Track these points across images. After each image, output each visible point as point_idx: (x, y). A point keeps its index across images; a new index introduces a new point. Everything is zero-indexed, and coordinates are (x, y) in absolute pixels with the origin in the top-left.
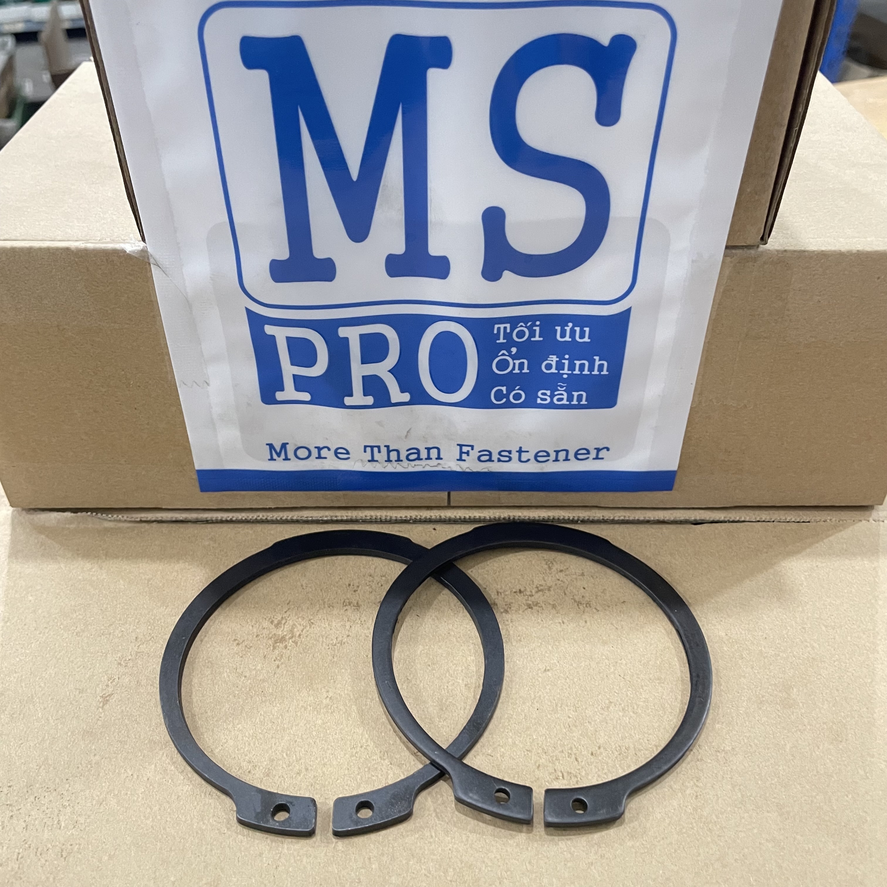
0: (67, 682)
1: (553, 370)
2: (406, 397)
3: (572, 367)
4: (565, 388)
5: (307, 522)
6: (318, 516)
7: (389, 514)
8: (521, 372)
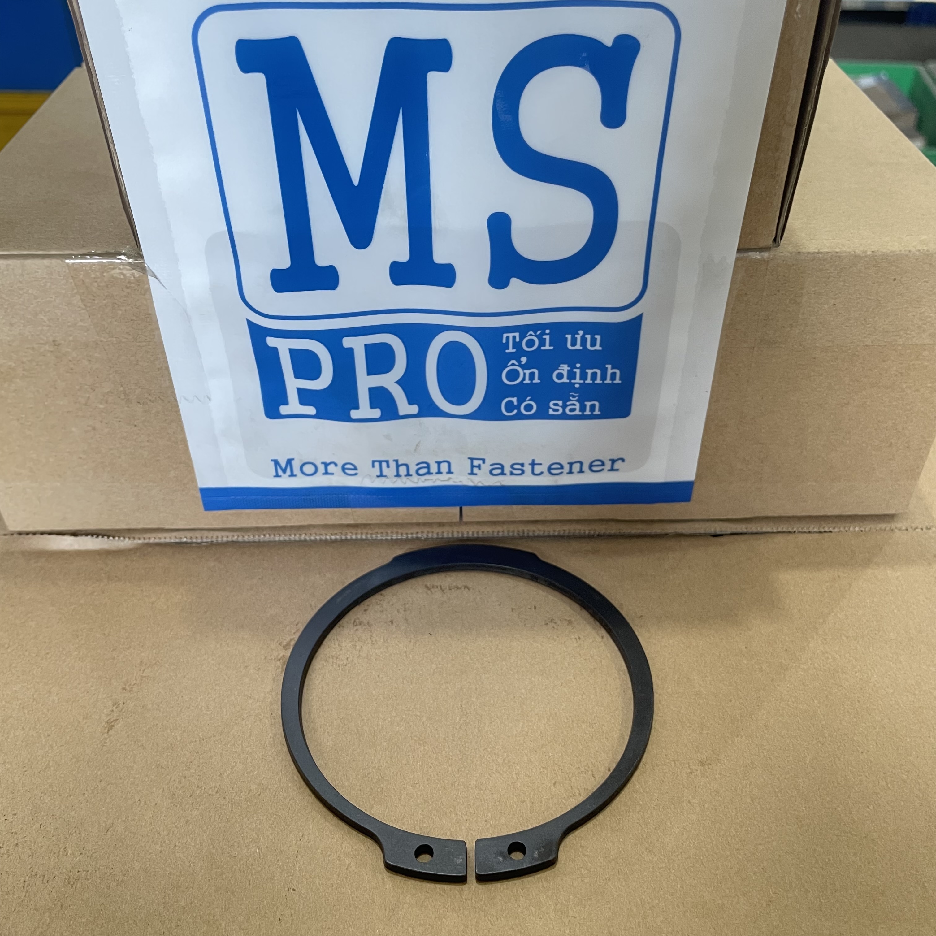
0: (70, 708)
1: (565, 380)
2: (414, 409)
3: (584, 376)
4: (577, 398)
5: (315, 541)
6: (326, 535)
7: (400, 531)
8: (532, 383)
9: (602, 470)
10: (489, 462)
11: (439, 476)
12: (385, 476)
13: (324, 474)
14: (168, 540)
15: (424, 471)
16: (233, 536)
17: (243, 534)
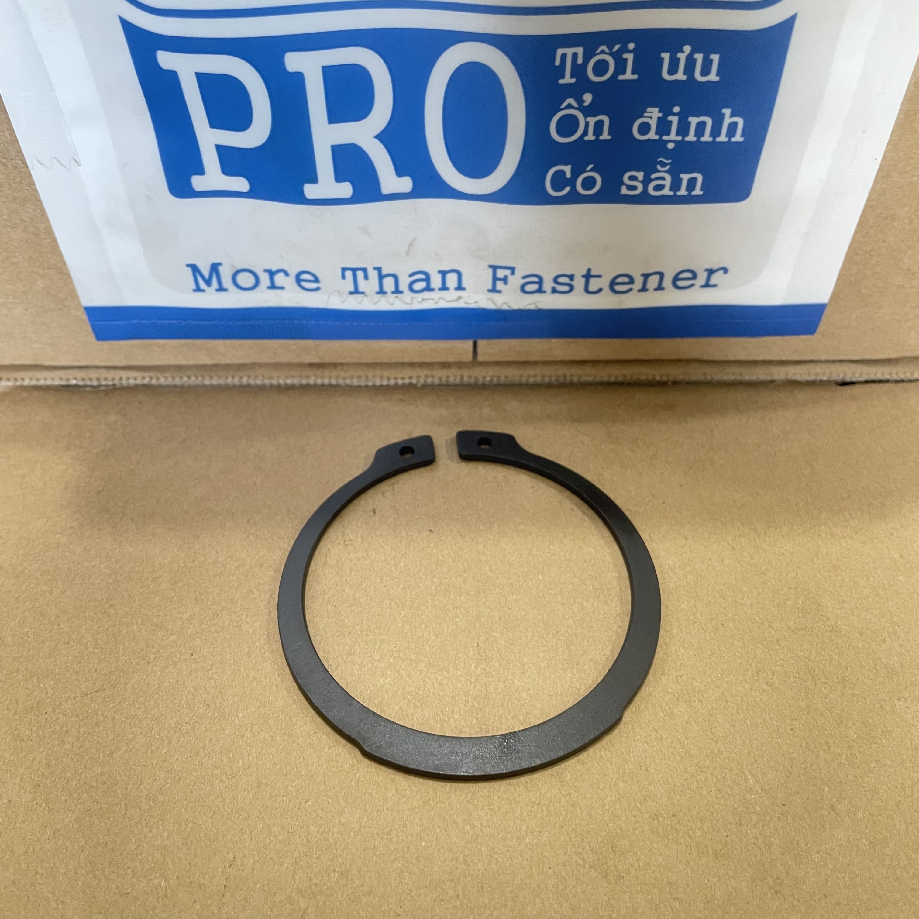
1: (652, 135)
2: (406, 184)
3: (683, 130)
4: (668, 167)
5: (262, 388)
6: (279, 377)
7: (385, 374)
8: (597, 138)
9: (692, 285)
10: (520, 273)
11: (444, 293)
12: (363, 293)
13: (269, 288)
14: (49, 382)
15: (421, 285)
16: (144, 378)
17: (159, 375)
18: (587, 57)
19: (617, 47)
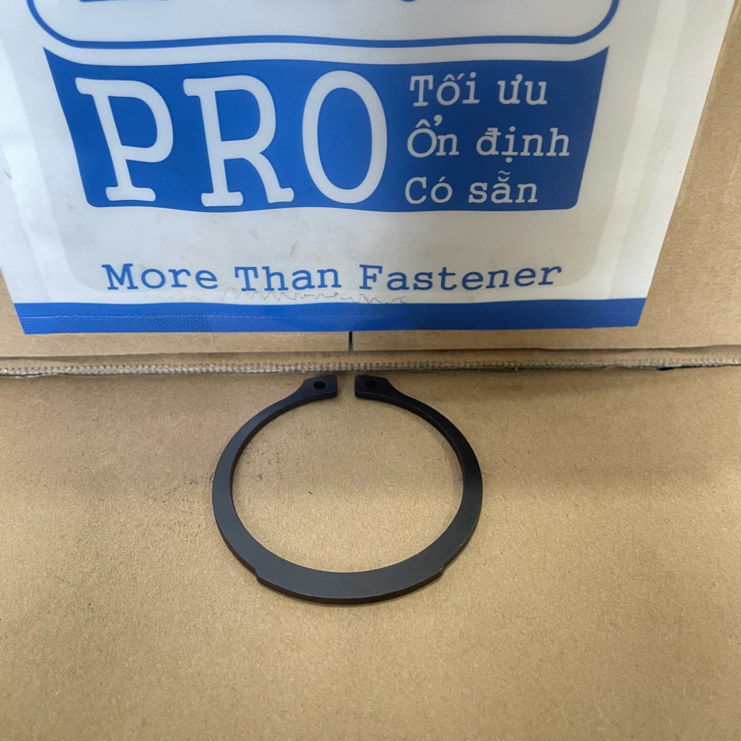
1: (493, 151)
2: (288, 194)
3: (519, 146)
6: (182, 366)
7: (274, 362)
8: (447, 154)
9: (532, 283)
10: (386, 271)
11: (322, 290)
12: (254, 290)
13: (173, 286)
15: (303, 283)
16: (66, 367)
17: (78, 365)
18: (437, 84)
19: (461, 76)
